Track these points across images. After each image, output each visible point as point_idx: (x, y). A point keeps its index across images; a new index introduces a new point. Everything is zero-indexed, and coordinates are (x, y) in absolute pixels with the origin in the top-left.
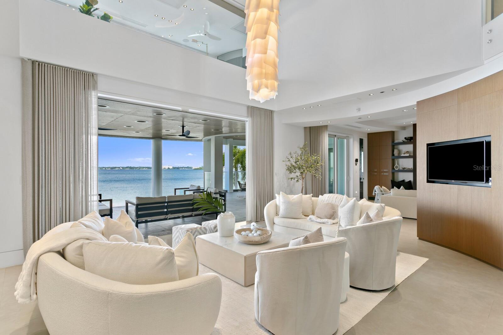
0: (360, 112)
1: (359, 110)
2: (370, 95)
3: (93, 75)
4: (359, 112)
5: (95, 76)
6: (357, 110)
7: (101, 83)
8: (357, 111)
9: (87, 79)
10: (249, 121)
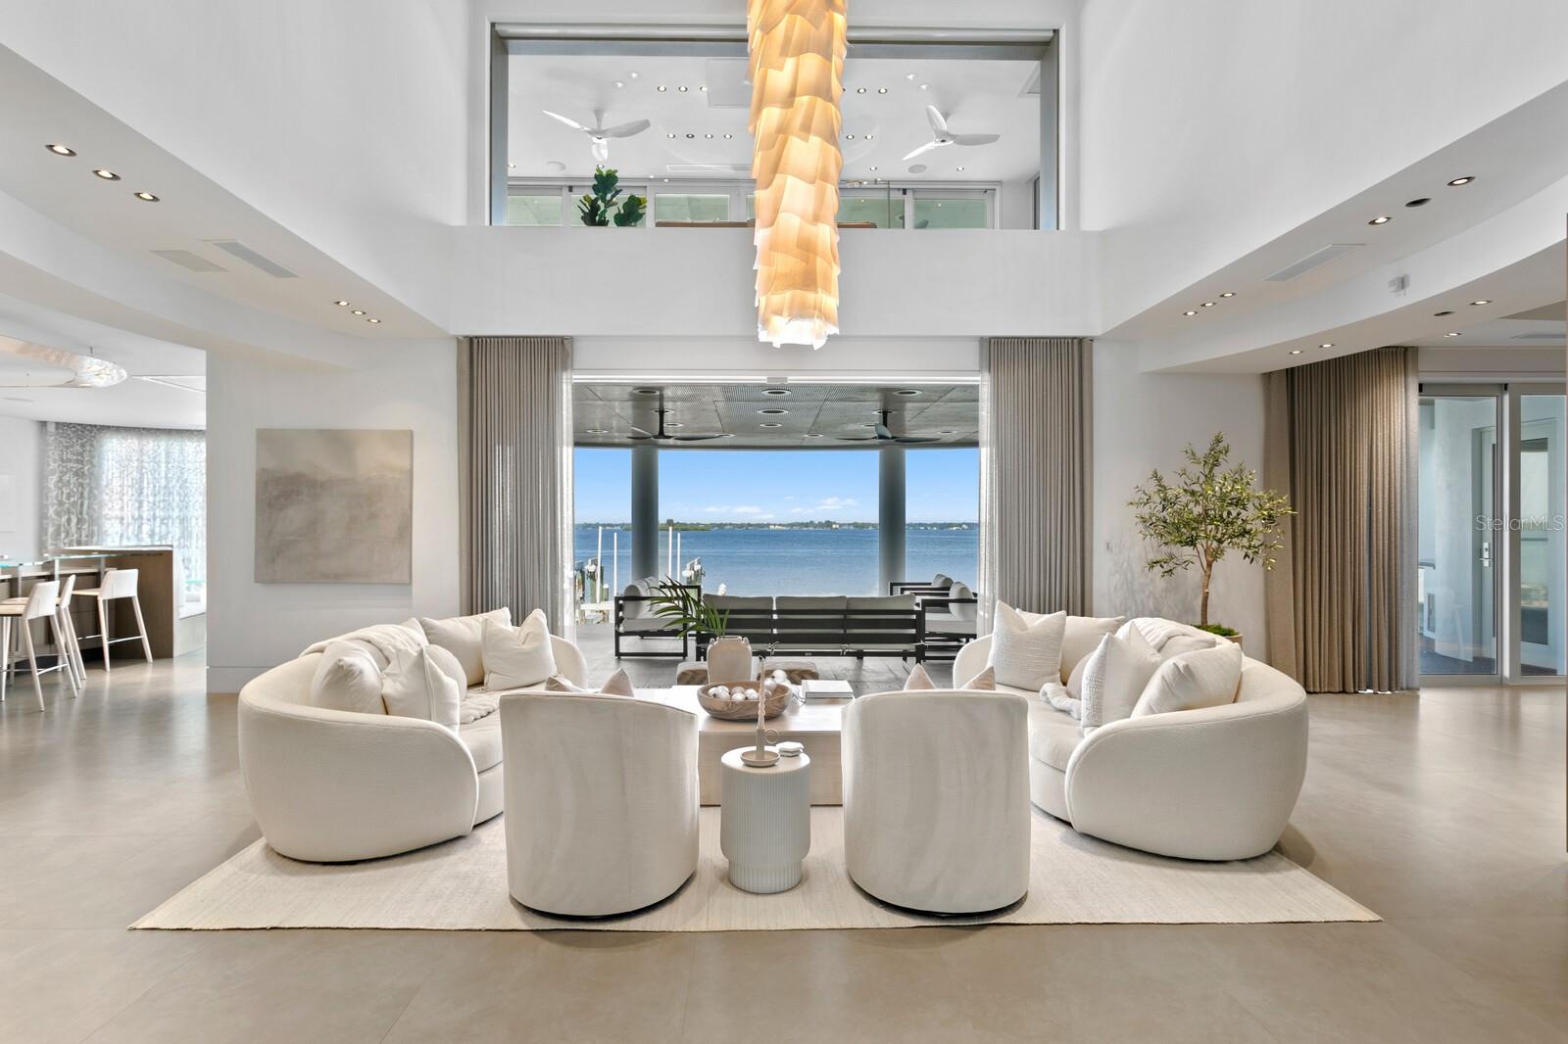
0: (1407, 289)
1: (1402, 283)
2: (1373, 222)
3: (562, 342)
4: (1403, 291)
5: (565, 342)
6: (1392, 283)
7: (582, 355)
8: (1393, 288)
9: (553, 351)
10: (984, 383)
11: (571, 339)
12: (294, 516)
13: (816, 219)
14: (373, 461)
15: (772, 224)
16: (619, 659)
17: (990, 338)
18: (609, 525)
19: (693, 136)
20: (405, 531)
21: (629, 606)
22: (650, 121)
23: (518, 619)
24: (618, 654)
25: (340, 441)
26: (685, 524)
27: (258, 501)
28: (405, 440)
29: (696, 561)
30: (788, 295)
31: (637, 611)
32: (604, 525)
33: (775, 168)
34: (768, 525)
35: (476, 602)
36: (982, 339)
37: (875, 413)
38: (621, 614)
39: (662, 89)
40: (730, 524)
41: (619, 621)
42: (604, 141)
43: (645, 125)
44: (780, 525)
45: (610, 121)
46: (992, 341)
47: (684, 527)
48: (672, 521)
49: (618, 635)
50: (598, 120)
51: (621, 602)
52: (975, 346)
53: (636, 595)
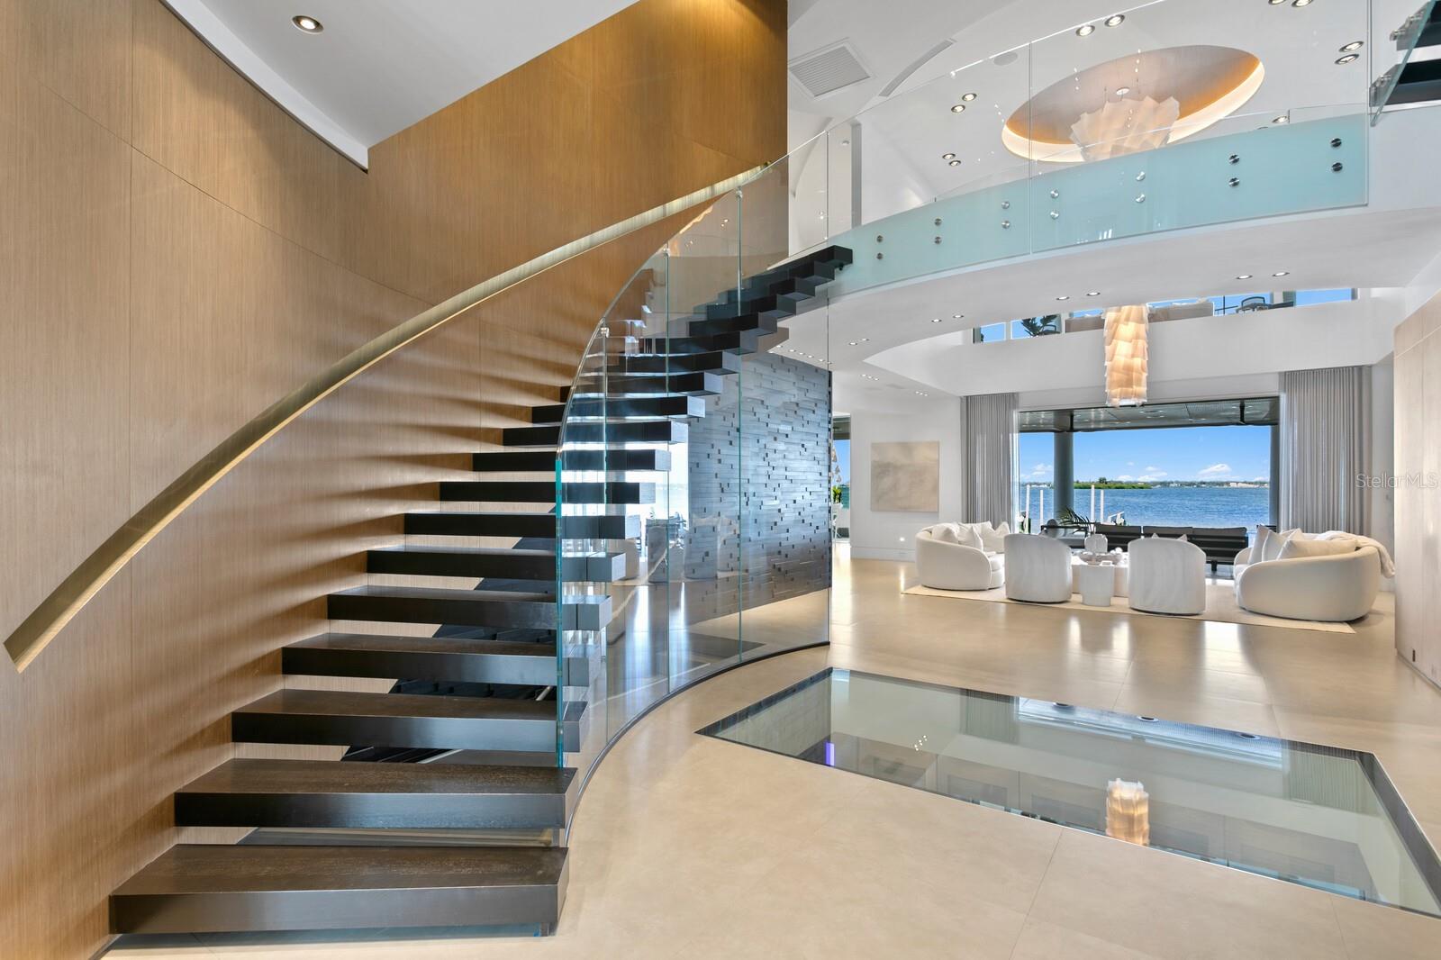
5: (1015, 395)
7: (1024, 398)
9: (1009, 400)
11: (1018, 393)
12: (887, 482)
13: (1133, 356)
14: (922, 456)
15: (1111, 360)
17: (1285, 372)
18: (1035, 484)
20: (936, 489)
21: (1050, 532)
23: (994, 527)
25: (906, 447)
26: (1121, 482)
27: (872, 475)
28: (935, 446)
29: (1119, 515)
30: (1119, 390)
32: (1031, 484)
33: (1113, 337)
34: (1228, 483)
35: (970, 517)
36: (1280, 373)
40: (1177, 482)
44: (1245, 482)
47: (1118, 485)
48: (1105, 479)
51: (1045, 529)
52: (1277, 376)
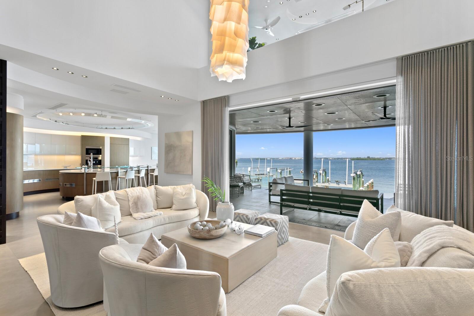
7: (232, 101)
9: (223, 101)
10: (399, 82)
11: (228, 96)
12: (171, 156)
14: (185, 140)
16: (270, 204)
19: (302, 17)
21: (273, 186)
22: (281, 17)
24: (270, 202)
25: (178, 135)
27: (165, 152)
28: (191, 133)
31: (276, 188)
36: (397, 58)
37: (380, 108)
38: (271, 188)
39: (281, 3)
41: (270, 190)
42: (269, 30)
43: (279, 19)
45: (269, 21)
46: (404, 58)
47: (374, 159)
48: (369, 157)
49: (270, 195)
50: (266, 23)
51: (271, 184)
52: (394, 63)
53: (276, 182)
